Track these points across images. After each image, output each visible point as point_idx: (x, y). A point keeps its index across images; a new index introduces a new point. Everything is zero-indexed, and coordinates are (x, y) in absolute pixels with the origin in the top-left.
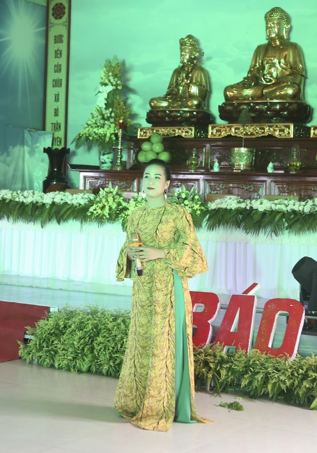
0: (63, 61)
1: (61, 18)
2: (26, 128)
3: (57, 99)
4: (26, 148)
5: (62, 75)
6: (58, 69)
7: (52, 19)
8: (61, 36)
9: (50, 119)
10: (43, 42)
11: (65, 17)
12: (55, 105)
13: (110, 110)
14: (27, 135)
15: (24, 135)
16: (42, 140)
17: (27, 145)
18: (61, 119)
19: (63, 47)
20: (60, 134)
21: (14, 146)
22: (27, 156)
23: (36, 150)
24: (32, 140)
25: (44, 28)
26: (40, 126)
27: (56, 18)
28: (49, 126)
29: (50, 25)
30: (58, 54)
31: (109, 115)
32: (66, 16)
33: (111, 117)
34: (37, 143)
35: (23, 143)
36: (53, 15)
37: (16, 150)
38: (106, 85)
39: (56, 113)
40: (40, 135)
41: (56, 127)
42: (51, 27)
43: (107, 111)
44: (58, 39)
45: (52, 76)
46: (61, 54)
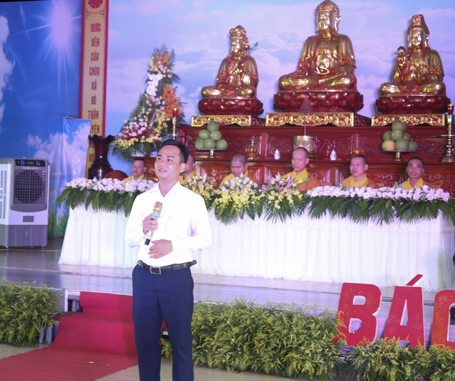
0: (100, 49)
1: (98, 7)
2: (64, 116)
3: (94, 87)
4: (65, 136)
5: (100, 64)
6: (95, 57)
7: (88, 7)
8: (98, 25)
9: (87, 106)
10: (79, 30)
11: (102, 6)
12: (93, 93)
13: (161, 98)
14: (65, 122)
15: (62, 123)
16: (81, 127)
17: (66, 132)
18: (98, 107)
19: (101, 35)
20: (99, 122)
21: (54, 133)
22: (65, 143)
23: (75, 137)
24: (70, 128)
25: (80, 17)
26: (76, 114)
27: (93, 7)
28: (85, 114)
29: (86, 14)
30: (95, 42)
31: (159, 103)
32: (103, 4)
33: (161, 105)
34: (75, 131)
35: (61, 131)
36: (89, 3)
37: (56, 138)
38: (156, 73)
39: (94, 101)
40: (78, 123)
41: (94, 115)
42: (87, 15)
43: (157, 100)
44: (95, 28)
45: (88, 64)
46: (98, 42)
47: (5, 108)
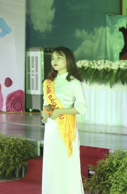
2: (107, 13)
9: (126, 5)
14: (108, 18)
17: (108, 26)
21: (98, 27)
26: (118, 11)
28: (124, 11)
35: (105, 25)
40: (117, 18)
47: (56, 11)
